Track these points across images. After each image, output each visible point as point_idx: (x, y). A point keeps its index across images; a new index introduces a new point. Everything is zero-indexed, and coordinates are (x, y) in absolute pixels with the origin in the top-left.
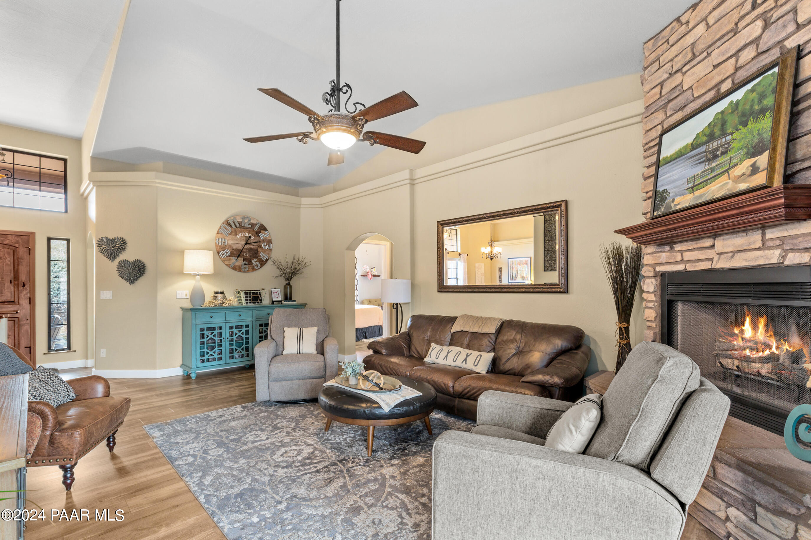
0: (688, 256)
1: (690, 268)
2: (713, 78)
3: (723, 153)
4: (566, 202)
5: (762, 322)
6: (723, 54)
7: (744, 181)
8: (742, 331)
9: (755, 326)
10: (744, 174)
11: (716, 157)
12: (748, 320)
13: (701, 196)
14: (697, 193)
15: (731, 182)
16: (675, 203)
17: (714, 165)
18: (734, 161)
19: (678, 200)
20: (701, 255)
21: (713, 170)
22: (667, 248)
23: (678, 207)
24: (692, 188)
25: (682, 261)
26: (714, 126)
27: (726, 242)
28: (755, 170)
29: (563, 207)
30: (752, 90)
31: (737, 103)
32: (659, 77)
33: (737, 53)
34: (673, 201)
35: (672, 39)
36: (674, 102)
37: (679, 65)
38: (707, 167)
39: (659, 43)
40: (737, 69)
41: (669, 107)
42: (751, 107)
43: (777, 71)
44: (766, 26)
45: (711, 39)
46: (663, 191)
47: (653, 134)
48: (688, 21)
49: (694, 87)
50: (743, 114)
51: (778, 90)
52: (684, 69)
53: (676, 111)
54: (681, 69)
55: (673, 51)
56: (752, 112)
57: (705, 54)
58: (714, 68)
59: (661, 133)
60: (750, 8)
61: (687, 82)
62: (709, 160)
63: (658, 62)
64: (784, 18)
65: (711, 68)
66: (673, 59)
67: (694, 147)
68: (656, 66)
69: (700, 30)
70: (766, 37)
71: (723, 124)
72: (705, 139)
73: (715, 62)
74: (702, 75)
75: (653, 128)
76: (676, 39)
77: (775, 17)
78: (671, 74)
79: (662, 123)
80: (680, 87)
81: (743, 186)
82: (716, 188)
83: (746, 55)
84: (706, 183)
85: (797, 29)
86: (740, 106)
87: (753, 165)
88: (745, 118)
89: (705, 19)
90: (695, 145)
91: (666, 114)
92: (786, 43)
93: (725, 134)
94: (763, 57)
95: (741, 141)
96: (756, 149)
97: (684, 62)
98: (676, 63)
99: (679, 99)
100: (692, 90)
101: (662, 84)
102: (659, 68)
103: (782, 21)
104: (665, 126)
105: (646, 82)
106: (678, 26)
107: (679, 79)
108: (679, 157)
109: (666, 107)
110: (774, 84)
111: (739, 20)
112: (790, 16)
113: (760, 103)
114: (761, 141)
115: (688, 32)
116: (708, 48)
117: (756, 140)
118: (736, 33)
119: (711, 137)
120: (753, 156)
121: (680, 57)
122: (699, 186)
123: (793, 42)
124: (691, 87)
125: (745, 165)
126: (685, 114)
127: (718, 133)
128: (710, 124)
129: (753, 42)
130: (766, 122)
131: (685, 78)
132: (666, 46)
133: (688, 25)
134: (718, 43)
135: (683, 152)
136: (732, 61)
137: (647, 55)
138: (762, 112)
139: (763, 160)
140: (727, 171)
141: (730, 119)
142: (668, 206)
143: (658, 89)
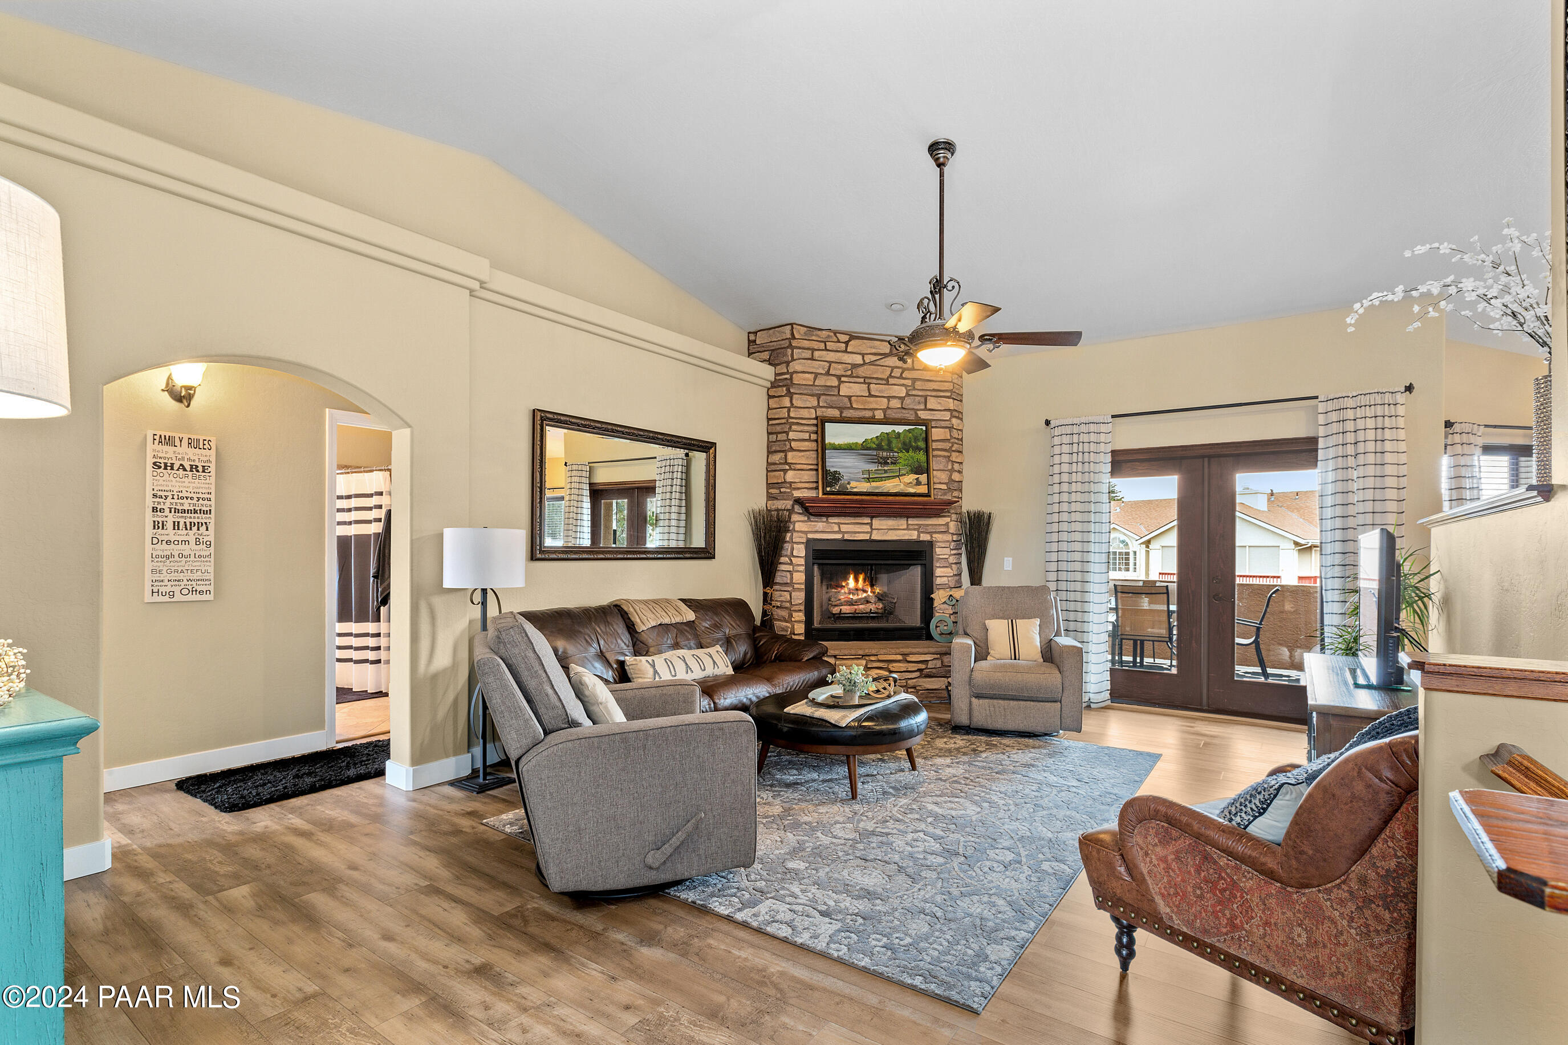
0: (844, 528)
1: (847, 537)
2: (869, 403)
3: (892, 463)
4: (715, 444)
5: (861, 577)
6: (879, 391)
7: (911, 487)
8: (848, 584)
9: (856, 580)
10: (911, 483)
11: (886, 463)
12: (852, 576)
13: (877, 488)
14: (874, 484)
15: (902, 485)
16: (851, 485)
17: (886, 468)
18: (903, 472)
19: (853, 484)
20: (857, 528)
21: (886, 472)
22: (824, 519)
23: (855, 490)
25: (839, 532)
26: (882, 440)
27: (881, 522)
28: (918, 483)
29: (713, 448)
30: (909, 431)
31: (899, 433)
32: (814, 367)
33: (889, 398)
34: (849, 483)
35: (830, 345)
36: (829, 398)
37: (838, 373)
38: (880, 468)
39: (814, 338)
40: (888, 408)
41: (822, 398)
42: (910, 441)
43: (924, 428)
44: (908, 395)
45: (868, 374)
46: (835, 472)
47: (805, 413)
48: (847, 343)
49: (853, 398)
50: (904, 443)
51: (926, 440)
52: (843, 379)
53: (832, 407)
54: (839, 377)
55: (831, 356)
56: (911, 446)
57: (862, 380)
58: (870, 395)
59: (816, 418)
60: (898, 375)
61: (845, 390)
62: (881, 463)
63: (810, 352)
64: (919, 398)
65: (867, 394)
66: (830, 362)
67: (864, 448)
68: (807, 354)
69: (858, 359)
70: (908, 401)
71: (890, 443)
72: (874, 446)
73: (873, 393)
74: (859, 394)
75: (805, 408)
76: (834, 349)
77: (914, 393)
78: (828, 373)
79: (815, 408)
80: (836, 390)
81: (912, 490)
82: (891, 486)
83: (895, 404)
84: (881, 479)
85: (926, 409)
86: (902, 436)
87: (917, 479)
88: (906, 447)
89: (863, 355)
90: (865, 446)
91: (819, 402)
92: (919, 413)
93: (892, 451)
94: (904, 411)
95: (905, 460)
96: (918, 470)
97: (844, 373)
98: (835, 369)
99: (834, 398)
100: (850, 400)
101: (816, 375)
102: (812, 359)
103: (918, 399)
104: (819, 413)
105: (797, 361)
106: (835, 339)
107: (835, 382)
108: (849, 448)
109: (818, 396)
110: (924, 435)
111: (890, 376)
112: (923, 400)
113: (915, 442)
114: (920, 466)
115: (846, 351)
116: (865, 378)
117: (916, 465)
118: (888, 384)
119: (879, 448)
120: (916, 473)
121: (840, 366)
122: (875, 480)
123: (923, 415)
124: (850, 397)
125: (912, 477)
126: (844, 415)
127: (885, 447)
128: (877, 437)
129: (900, 398)
130: (921, 456)
131: (842, 386)
132: (822, 346)
133: (847, 347)
134: (874, 381)
135: (853, 447)
136: (885, 400)
137: (797, 336)
138: (919, 449)
139: (923, 478)
140: (898, 476)
141: (894, 441)
142: (843, 486)
143: (811, 377)
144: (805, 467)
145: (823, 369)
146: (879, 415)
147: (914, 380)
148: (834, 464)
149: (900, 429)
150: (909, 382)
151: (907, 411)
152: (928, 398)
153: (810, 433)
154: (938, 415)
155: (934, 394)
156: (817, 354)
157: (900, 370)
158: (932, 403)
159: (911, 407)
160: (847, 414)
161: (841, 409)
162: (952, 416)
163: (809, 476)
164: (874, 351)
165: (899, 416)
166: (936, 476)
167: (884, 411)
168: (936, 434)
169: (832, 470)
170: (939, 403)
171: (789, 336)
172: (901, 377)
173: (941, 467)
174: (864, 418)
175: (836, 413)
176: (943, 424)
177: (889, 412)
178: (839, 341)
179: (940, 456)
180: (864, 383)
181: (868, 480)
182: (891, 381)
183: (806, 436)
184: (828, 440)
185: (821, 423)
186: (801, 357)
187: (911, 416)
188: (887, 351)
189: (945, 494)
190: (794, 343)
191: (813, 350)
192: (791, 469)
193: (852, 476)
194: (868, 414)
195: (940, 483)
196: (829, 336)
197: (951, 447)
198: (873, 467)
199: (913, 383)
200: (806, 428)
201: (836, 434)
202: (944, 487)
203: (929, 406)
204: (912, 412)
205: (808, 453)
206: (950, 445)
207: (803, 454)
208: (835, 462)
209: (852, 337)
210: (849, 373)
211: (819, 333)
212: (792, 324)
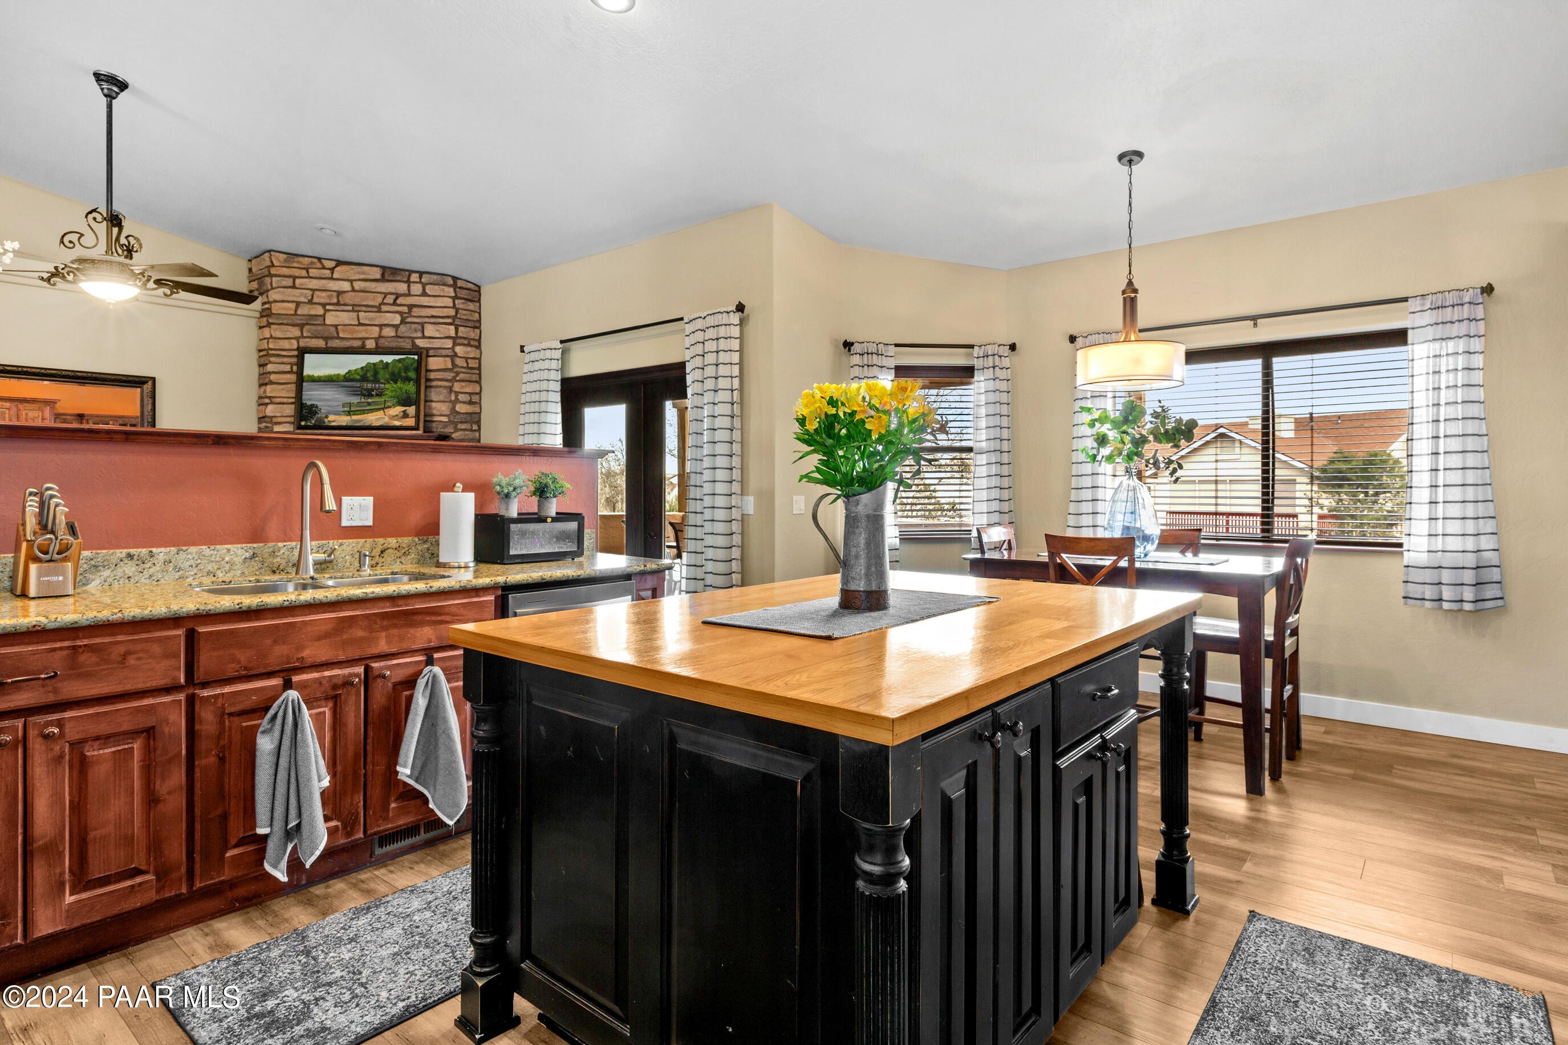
2: (358, 331)
3: (377, 395)
4: (154, 379)
6: (370, 319)
7: (397, 420)
10: (397, 415)
11: (370, 395)
13: (359, 421)
14: (354, 417)
15: (387, 418)
16: (329, 419)
17: (369, 400)
18: (389, 404)
19: (331, 417)
21: (369, 404)
23: (333, 424)
24: (349, 412)
26: (367, 371)
28: (405, 415)
29: (150, 383)
30: (399, 361)
31: (387, 364)
32: (295, 296)
33: (381, 326)
34: (327, 417)
35: (313, 272)
36: (314, 327)
37: (322, 301)
38: (363, 400)
39: (295, 265)
40: (380, 337)
41: (306, 328)
42: (399, 372)
43: (416, 357)
44: (403, 322)
45: (357, 301)
46: (312, 406)
47: (285, 344)
48: (332, 270)
49: (339, 328)
50: (393, 374)
51: (418, 370)
52: (328, 307)
53: (317, 337)
54: (324, 305)
55: (314, 284)
56: (400, 376)
57: (350, 308)
58: (360, 324)
59: (298, 349)
60: (391, 301)
61: (330, 319)
62: (364, 395)
63: (291, 280)
64: (416, 326)
65: (357, 323)
66: (313, 290)
67: (347, 379)
68: (289, 282)
69: (346, 286)
70: (403, 329)
71: (376, 374)
72: (358, 377)
73: (362, 321)
74: (347, 322)
75: (287, 338)
76: (318, 275)
77: (409, 320)
78: (311, 302)
79: (297, 339)
80: (321, 319)
81: (397, 423)
82: (374, 418)
83: (389, 332)
84: (363, 412)
85: (424, 337)
86: (390, 367)
87: (404, 412)
88: (395, 378)
89: (351, 281)
90: (348, 378)
91: (302, 333)
92: (416, 341)
93: (378, 382)
94: (400, 340)
95: (392, 391)
96: (405, 402)
97: (328, 301)
98: (318, 297)
99: (320, 328)
100: (337, 329)
101: (298, 304)
102: (294, 287)
103: (414, 326)
104: (302, 344)
105: (275, 290)
106: (319, 265)
107: (320, 311)
108: (329, 381)
109: (301, 326)
110: (415, 365)
111: (382, 303)
112: (419, 327)
113: (405, 373)
114: (409, 398)
115: (332, 278)
116: (353, 305)
117: (405, 396)
118: (380, 311)
119: (364, 378)
120: (403, 405)
121: (324, 294)
122: (356, 412)
123: (421, 343)
124: (336, 326)
125: (398, 410)
126: (329, 345)
127: (371, 378)
128: (362, 368)
129: (394, 326)
130: (411, 387)
131: (328, 315)
132: (304, 273)
133: (332, 273)
134: (364, 309)
135: (334, 378)
136: (377, 329)
137: (276, 263)
138: (408, 379)
139: (411, 411)
140: (383, 409)
141: (381, 372)
142: (321, 420)
143: (293, 306)
144: (285, 400)
145: (306, 297)
146: (370, 344)
147: (411, 307)
148: (311, 397)
149: (389, 359)
150: (405, 309)
151: (403, 340)
152: (426, 325)
153: (292, 365)
154: (437, 344)
155: (433, 320)
156: (298, 281)
157: (394, 297)
158: (430, 330)
159: (407, 335)
160: (335, 344)
161: (326, 339)
162: (455, 344)
163: (290, 410)
164: (362, 277)
165: (393, 345)
166: (435, 408)
167: (377, 340)
168: (434, 363)
169: (309, 403)
170: (438, 330)
171: (269, 264)
172: (395, 303)
173: (442, 398)
174: (352, 348)
175: (320, 343)
176: (444, 352)
177: (381, 341)
178: (324, 268)
179: (440, 387)
180: (353, 311)
181: (349, 413)
182: (384, 308)
183: (288, 368)
184: (307, 371)
185: (302, 352)
186: (280, 285)
187: (407, 345)
188: (378, 276)
189: (445, 427)
190: (273, 271)
191: (294, 278)
192: (272, 403)
193: (330, 409)
194: (357, 344)
195: (441, 415)
196: (312, 263)
197: (454, 377)
198: (355, 400)
199: (410, 311)
200: (286, 360)
201: (316, 366)
202: (445, 419)
203: (426, 334)
204: (407, 340)
205: (289, 386)
206: (454, 374)
207: (283, 387)
208: (312, 395)
209: (340, 263)
210: (335, 300)
211: (301, 259)
212: (269, 251)
